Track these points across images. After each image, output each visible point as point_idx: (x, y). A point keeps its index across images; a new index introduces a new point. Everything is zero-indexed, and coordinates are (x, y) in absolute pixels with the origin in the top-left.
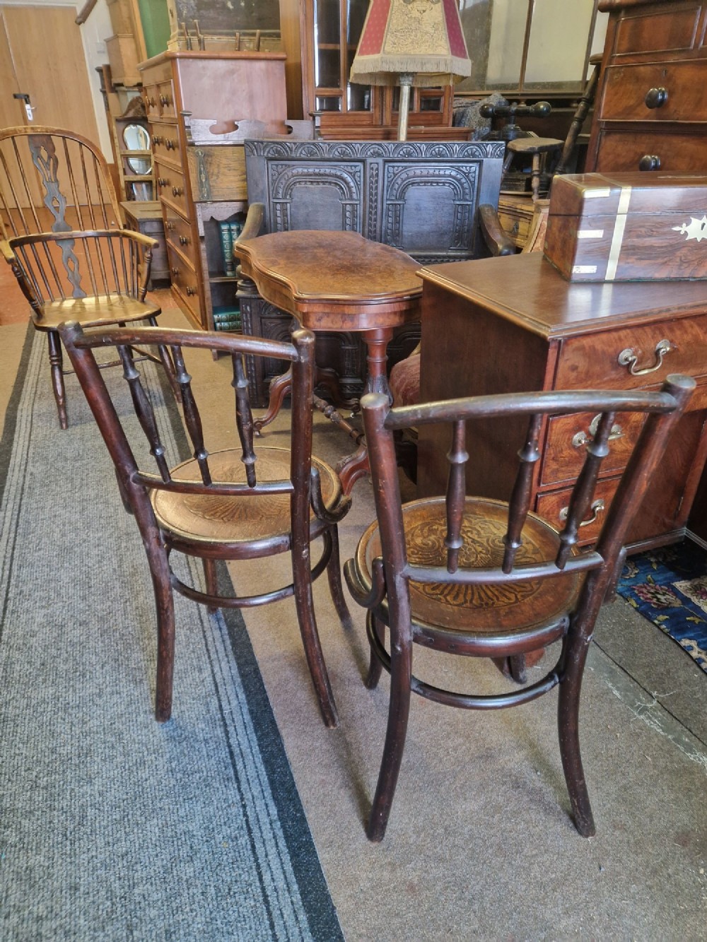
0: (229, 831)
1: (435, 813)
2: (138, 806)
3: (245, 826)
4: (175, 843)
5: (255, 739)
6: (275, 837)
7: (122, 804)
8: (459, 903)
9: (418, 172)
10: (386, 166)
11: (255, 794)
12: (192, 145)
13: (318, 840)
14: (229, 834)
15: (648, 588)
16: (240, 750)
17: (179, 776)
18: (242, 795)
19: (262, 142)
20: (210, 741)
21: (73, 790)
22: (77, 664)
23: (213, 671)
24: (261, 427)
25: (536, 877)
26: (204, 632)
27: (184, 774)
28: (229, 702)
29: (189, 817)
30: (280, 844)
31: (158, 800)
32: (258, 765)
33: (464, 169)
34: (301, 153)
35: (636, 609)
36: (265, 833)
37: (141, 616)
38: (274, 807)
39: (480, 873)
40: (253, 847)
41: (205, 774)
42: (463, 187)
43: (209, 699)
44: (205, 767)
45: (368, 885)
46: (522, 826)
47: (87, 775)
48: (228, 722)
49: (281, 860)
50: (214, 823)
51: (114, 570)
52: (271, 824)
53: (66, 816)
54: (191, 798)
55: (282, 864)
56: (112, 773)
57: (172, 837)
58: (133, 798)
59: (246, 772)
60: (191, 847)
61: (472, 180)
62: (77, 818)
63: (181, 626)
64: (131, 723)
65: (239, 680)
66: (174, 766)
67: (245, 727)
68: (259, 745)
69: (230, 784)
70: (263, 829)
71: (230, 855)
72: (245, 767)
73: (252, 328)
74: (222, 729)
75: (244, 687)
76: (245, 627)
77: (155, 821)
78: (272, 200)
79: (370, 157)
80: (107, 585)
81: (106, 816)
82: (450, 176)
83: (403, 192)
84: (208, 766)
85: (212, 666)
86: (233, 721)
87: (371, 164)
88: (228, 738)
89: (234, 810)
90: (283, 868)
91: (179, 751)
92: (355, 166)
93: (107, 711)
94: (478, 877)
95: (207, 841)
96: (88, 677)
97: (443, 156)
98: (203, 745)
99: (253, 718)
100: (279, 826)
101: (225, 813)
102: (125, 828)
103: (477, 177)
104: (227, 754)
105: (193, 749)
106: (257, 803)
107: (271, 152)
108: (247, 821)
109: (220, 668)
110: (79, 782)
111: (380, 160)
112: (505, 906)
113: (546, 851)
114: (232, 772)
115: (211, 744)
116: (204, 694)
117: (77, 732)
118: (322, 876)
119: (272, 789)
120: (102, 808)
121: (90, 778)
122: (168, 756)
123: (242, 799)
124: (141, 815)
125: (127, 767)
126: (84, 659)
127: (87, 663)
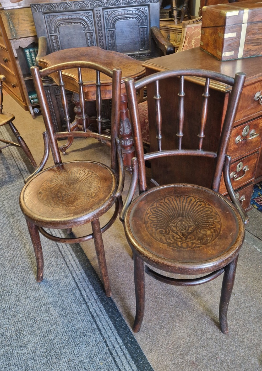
0: (101, 356)
1: (195, 324)
2: (53, 354)
3: (108, 352)
4: (77, 368)
5: (102, 306)
6: (124, 354)
7: (45, 355)
8: (217, 365)
9: (120, 13)
10: (104, 11)
11: (109, 334)
12: (3, 9)
13: (145, 350)
14: (102, 358)
15: (260, 199)
16: (96, 313)
17: (70, 333)
18: (103, 336)
19: (40, 5)
20: (81, 312)
21: (17, 353)
23: (73, 276)
24: (65, 150)
25: (247, 345)
26: (64, 258)
27: (72, 332)
28: (85, 291)
29: (80, 354)
30: (127, 357)
31: (62, 349)
32: (107, 319)
33: (141, 9)
34: (60, 8)
35: (257, 209)
36: (119, 354)
37: (30, 255)
38: (120, 339)
39: (221, 349)
40: (115, 361)
41: (82, 330)
42: (142, 19)
43: (75, 291)
44: (82, 326)
45: (173, 367)
46: (235, 321)
47: (23, 344)
48: (87, 301)
49: (130, 364)
50: (93, 354)
51: (10, 234)
52: (121, 348)
53: (18, 367)
54: (79, 344)
55: (131, 366)
56: (36, 340)
57: (74, 365)
58: (50, 350)
59: (102, 324)
60: (85, 369)
61: (146, 14)
62: (24, 367)
63: (52, 257)
64: (39, 312)
65: (87, 278)
66: (66, 329)
67: (96, 302)
68: (105, 309)
69: (96, 332)
70: (117, 351)
71: (105, 368)
72: (101, 322)
73: (52, 101)
74: (85, 305)
75: (90, 282)
76: (83, 251)
77: (64, 359)
78: (49, 34)
79: (95, 7)
80: (8, 243)
81: (38, 363)
82: (135, 14)
83: (114, 24)
84: (83, 326)
85: (72, 274)
86: (90, 300)
87: (96, 11)
88: (89, 309)
89: (101, 345)
90: (132, 368)
91: (66, 321)
92: (89, 13)
93: (25, 308)
94: (222, 351)
95: (92, 364)
96: (10, 292)
97: (130, 3)
98: (77, 315)
99: (99, 296)
100: (125, 348)
101: (97, 348)
102: (50, 366)
103: (148, 13)
104: (91, 317)
105: (73, 318)
106: (112, 339)
107: (45, 9)
108: (109, 349)
109: (76, 274)
110: (20, 348)
111: (101, 8)
112: (237, 362)
113: (248, 331)
114: (95, 326)
115: (81, 314)
116: (72, 289)
117: (12, 322)
118: (151, 368)
119: (117, 330)
120: (35, 359)
121: (25, 344)
122: (62, 324)
123: (104, 338)
124: (56, 358)
125: (42, 335)
126: (6, 284)
127: (8, 285)
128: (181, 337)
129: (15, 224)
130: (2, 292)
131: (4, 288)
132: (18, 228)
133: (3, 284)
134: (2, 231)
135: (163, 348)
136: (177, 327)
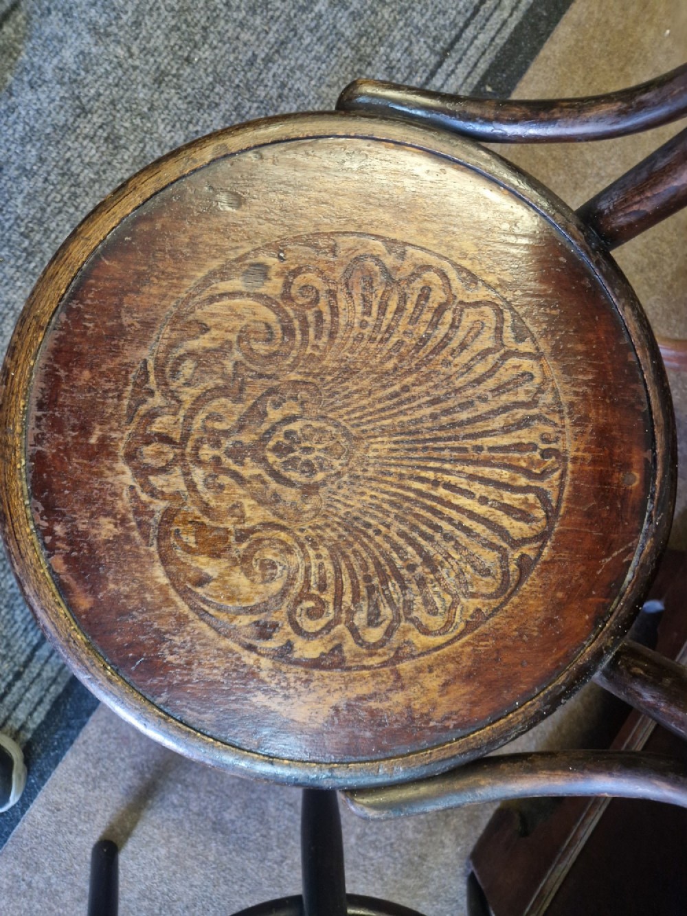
11: (44, 675)
22: (40, 223)
51: (251, 62)
80: (212, 87)
96: (33, 265)
118: (8, 834)
126: (54, 225)
127: (53, 236)
128: (130, 875)
129: (307, 41)
130: (22, 234)
131: (36, 228)
132: (292, 70)
133: (49, 210)
134: (254, 13)
135: (78, 839)
136: (156, 853)
